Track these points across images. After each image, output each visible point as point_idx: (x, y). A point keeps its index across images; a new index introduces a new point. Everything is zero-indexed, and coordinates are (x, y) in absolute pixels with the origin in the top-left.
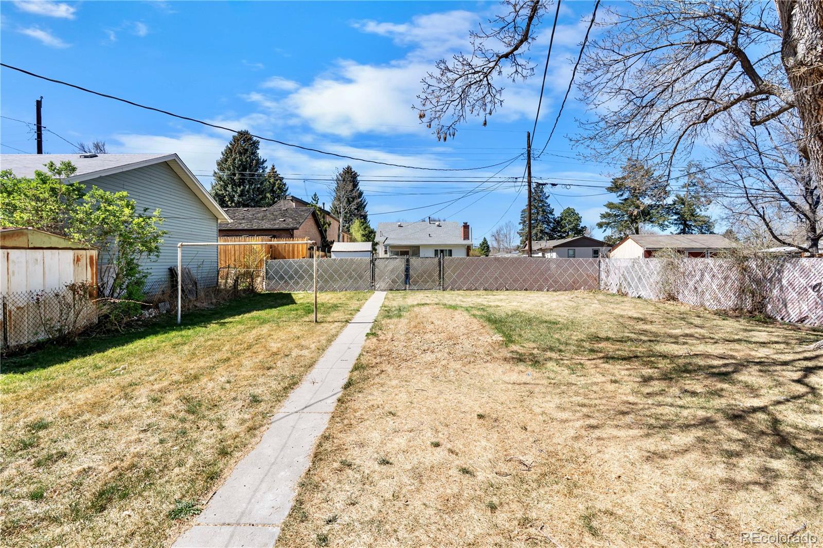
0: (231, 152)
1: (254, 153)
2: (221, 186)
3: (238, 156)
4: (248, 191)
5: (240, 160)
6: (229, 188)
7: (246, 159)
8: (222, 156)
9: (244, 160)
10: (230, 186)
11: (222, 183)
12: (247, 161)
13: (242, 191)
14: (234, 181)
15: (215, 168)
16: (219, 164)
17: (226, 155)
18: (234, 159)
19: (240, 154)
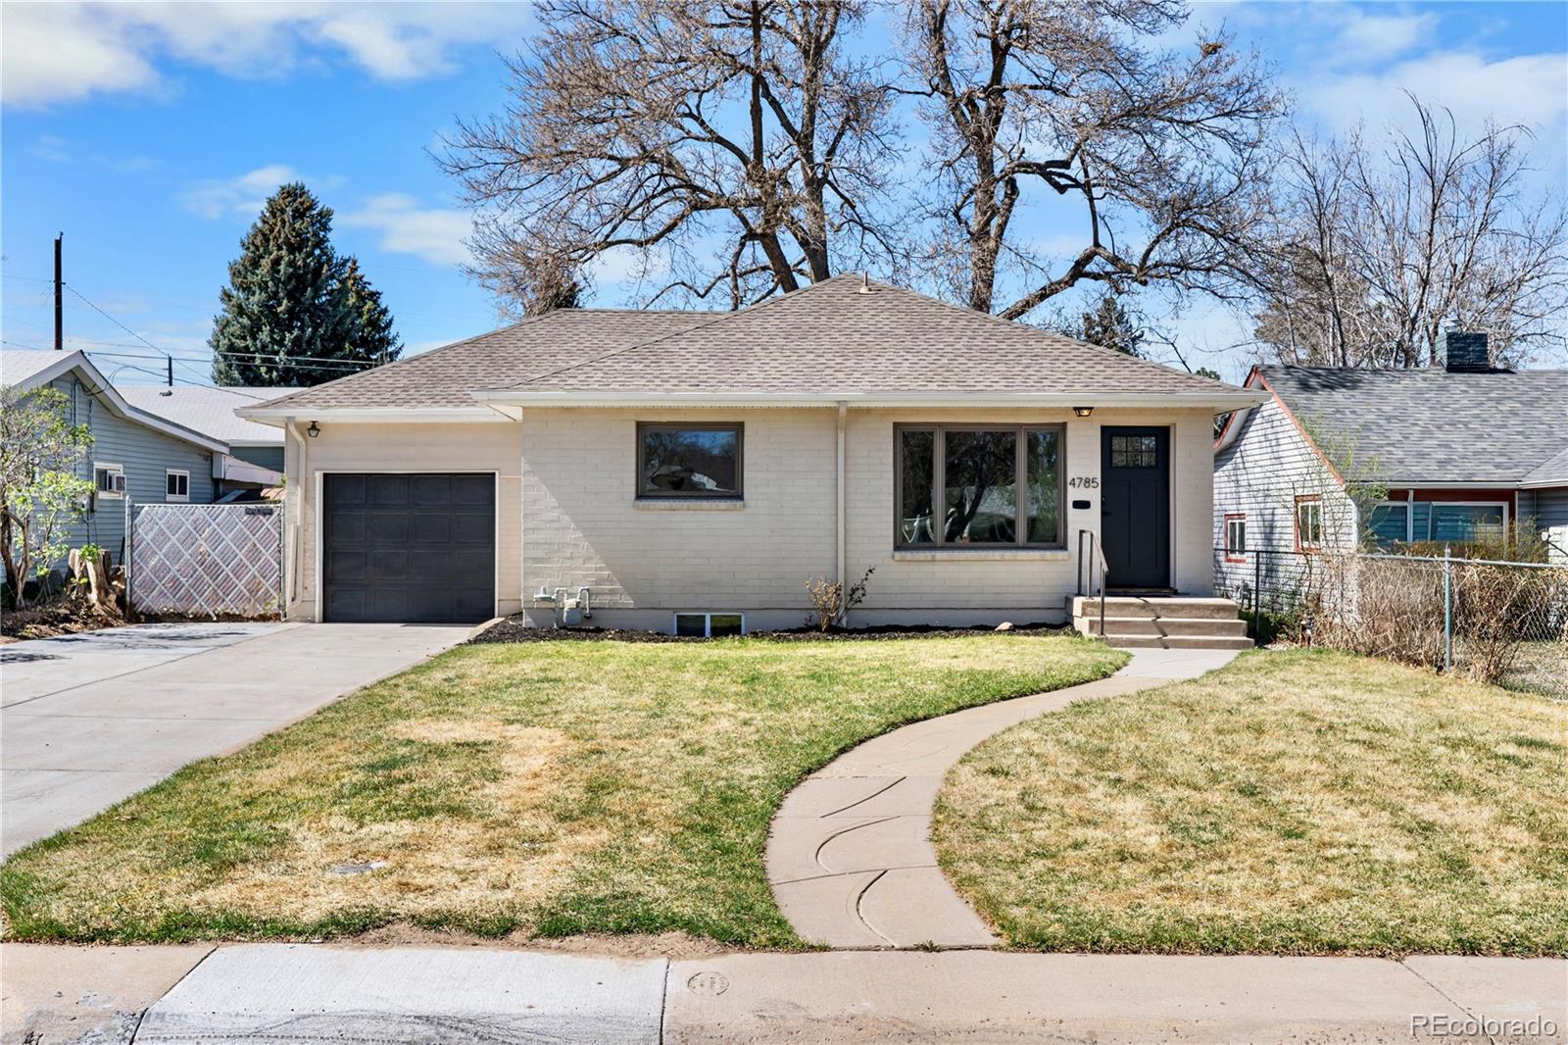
0: (267, 240)
1: (320, 243)
2: (243, 327)
3: (284, 252)
4: (310, 342)
5: (291, 264)
6: (264, 336)
7: (304, 261)
8: (243, 252)
9: (300, 263)
10: (266, 329)
11: (245, 321)
12: (306, 265)
13: (296, 341)
14: (276, 314)
15: (226, 281)
16: (235, 273)
17: (252, 248)
18: (277, 262)
19: (292, 249)
